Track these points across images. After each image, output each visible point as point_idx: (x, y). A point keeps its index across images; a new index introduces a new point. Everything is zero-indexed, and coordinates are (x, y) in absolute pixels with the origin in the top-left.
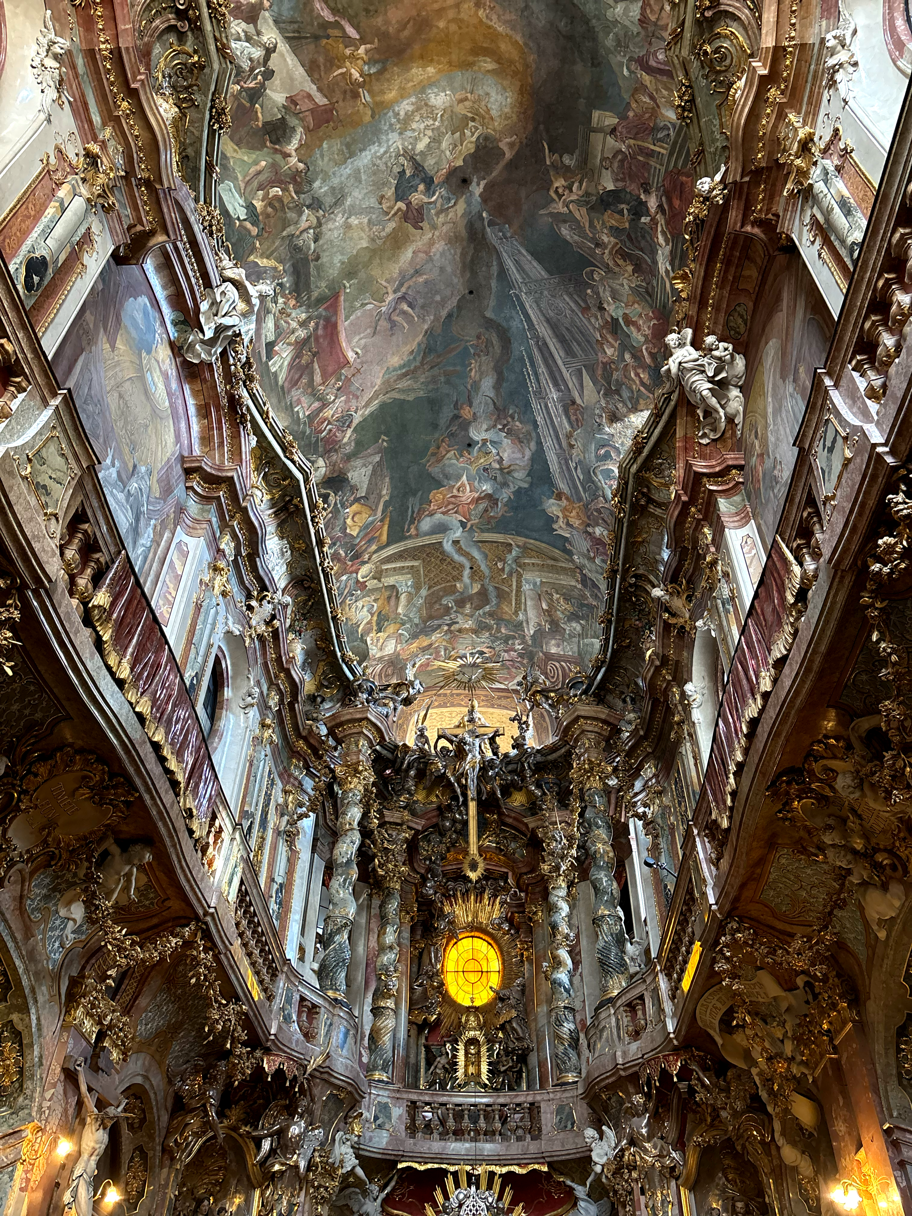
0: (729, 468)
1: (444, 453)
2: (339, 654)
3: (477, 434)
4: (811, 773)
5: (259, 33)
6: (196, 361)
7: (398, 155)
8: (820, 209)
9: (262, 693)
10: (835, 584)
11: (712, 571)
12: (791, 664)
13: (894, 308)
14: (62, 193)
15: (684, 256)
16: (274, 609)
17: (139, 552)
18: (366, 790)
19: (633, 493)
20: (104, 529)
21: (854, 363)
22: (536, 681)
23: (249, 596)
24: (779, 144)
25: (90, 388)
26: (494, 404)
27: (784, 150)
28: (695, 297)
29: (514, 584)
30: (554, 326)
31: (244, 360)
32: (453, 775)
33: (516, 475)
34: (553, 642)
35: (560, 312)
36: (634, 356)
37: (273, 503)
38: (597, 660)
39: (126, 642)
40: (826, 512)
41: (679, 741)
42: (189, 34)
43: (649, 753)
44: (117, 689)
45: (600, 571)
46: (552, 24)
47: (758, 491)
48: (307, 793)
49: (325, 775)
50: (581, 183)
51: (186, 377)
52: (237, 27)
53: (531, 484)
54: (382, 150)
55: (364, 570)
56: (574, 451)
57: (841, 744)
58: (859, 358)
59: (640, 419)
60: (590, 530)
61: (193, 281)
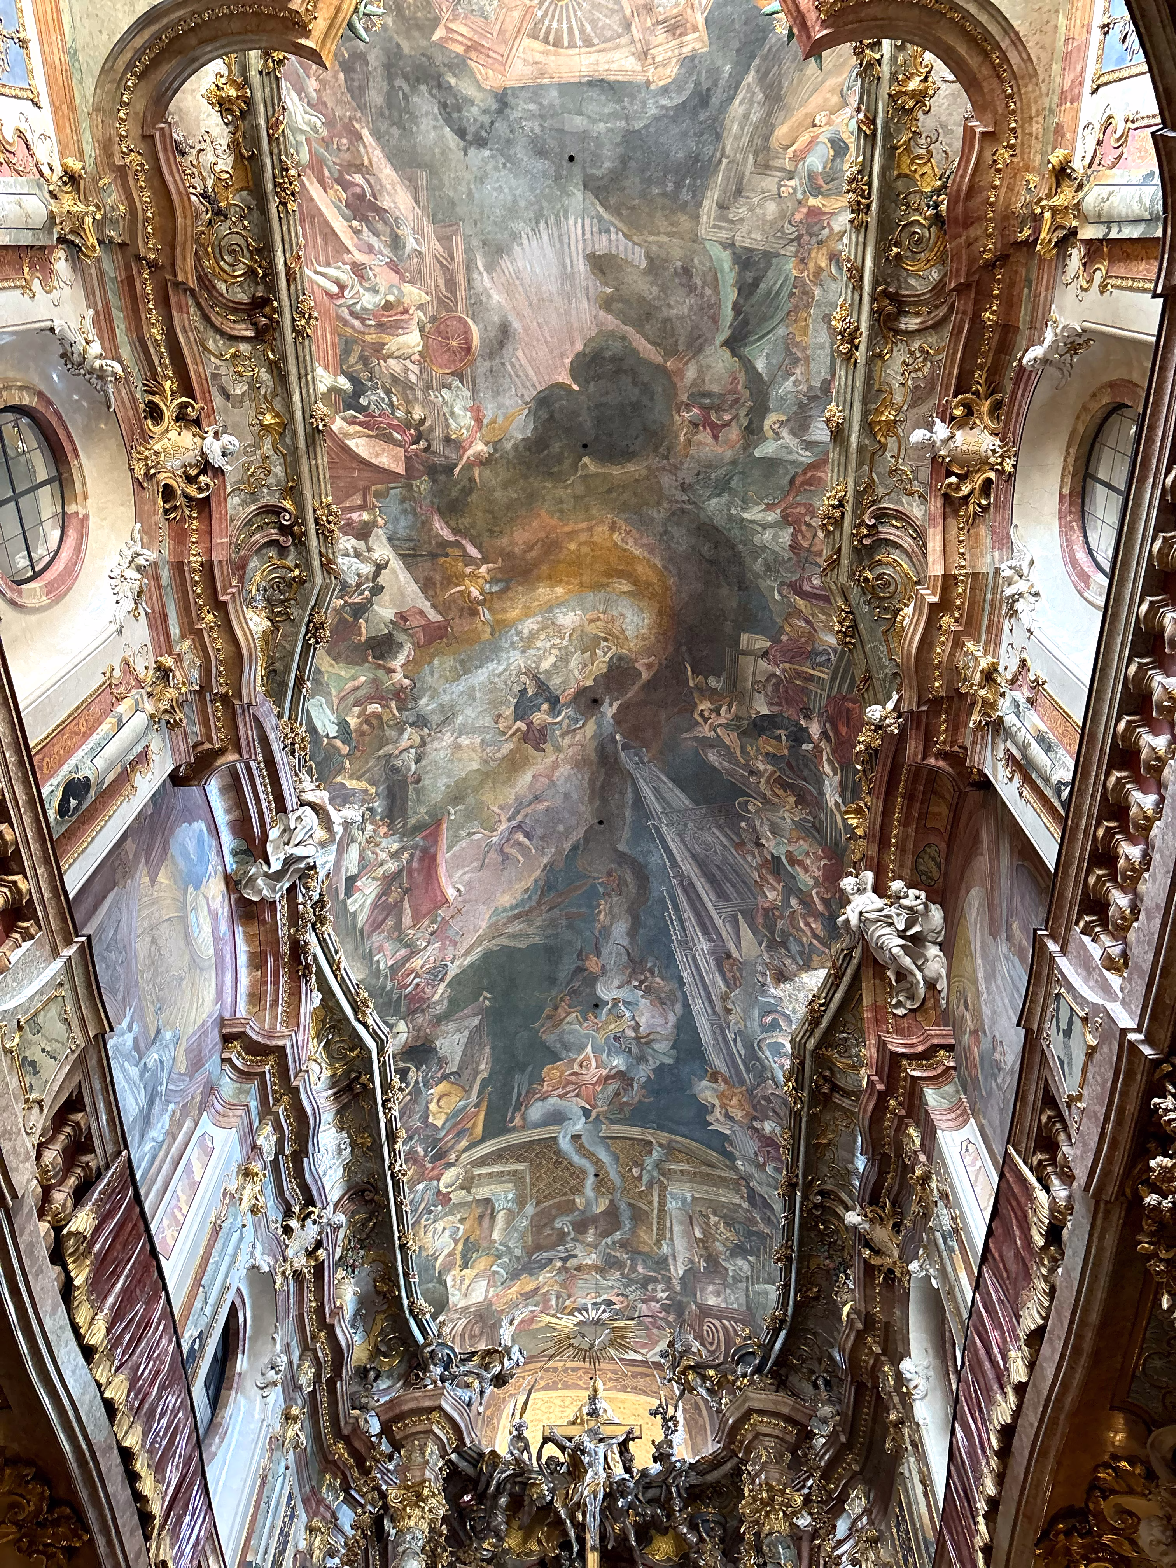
0: (935, 1048)
1: (563, 1015)
2: (406, 1302)
3: (606, 992)
4: (1100, 1516)
5: (369, 550)
6: (255, 899)
7: (519, 674)
8: (1015, 743)
9: (291, 1363)
10: (1099, 1221)
11: (924, 1189)
12: (1050, 1339)
13: (1122, 862)
14: (123, 708)
15: (856, 788)
16: (320, 1233)
17: (147, 1148)
18: (432, 1530)
19: (811, 1077)
20: (104, 1118)
21: (1082, 924)
22: (687, 1351)
23: (288, 1213)
24: (959, 673)
25: (116, 931)
26: (629, 954)
27: (965, 680)
28: (874, 836)
29: (656, 1199)
30: (701, 863)
31: (316, 897)
32: (565, 1505)
33: (657, 1046)
34: (711, 1288)
35: (708, 848)
36: (801, 901)
37: (334, 1081)
38: (774, 1318)
39: (107, 1287)
40: (1072, 1117)
41: (898, 1455)
42: (292, 549)
43: (855, 1473)
44: (81, 1360)
45: (773, 1183)
46: (693, 548)
47: (975, 1081)
48: (344, 1534)
49: (373, 1503)
50: (730, 706)
51: (240, 918)
52: (346, 543)
53: (677, 1060)
54: (501, 668)
55: (449, 1175)
56: (731, 1017)
57: (1138, 1471)
58: (1087, 918)
59: (814, 979)
60: (757, 1124)
61: (264, 804)
